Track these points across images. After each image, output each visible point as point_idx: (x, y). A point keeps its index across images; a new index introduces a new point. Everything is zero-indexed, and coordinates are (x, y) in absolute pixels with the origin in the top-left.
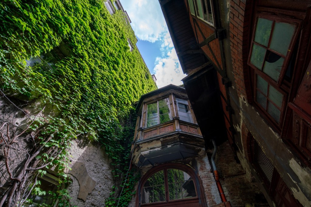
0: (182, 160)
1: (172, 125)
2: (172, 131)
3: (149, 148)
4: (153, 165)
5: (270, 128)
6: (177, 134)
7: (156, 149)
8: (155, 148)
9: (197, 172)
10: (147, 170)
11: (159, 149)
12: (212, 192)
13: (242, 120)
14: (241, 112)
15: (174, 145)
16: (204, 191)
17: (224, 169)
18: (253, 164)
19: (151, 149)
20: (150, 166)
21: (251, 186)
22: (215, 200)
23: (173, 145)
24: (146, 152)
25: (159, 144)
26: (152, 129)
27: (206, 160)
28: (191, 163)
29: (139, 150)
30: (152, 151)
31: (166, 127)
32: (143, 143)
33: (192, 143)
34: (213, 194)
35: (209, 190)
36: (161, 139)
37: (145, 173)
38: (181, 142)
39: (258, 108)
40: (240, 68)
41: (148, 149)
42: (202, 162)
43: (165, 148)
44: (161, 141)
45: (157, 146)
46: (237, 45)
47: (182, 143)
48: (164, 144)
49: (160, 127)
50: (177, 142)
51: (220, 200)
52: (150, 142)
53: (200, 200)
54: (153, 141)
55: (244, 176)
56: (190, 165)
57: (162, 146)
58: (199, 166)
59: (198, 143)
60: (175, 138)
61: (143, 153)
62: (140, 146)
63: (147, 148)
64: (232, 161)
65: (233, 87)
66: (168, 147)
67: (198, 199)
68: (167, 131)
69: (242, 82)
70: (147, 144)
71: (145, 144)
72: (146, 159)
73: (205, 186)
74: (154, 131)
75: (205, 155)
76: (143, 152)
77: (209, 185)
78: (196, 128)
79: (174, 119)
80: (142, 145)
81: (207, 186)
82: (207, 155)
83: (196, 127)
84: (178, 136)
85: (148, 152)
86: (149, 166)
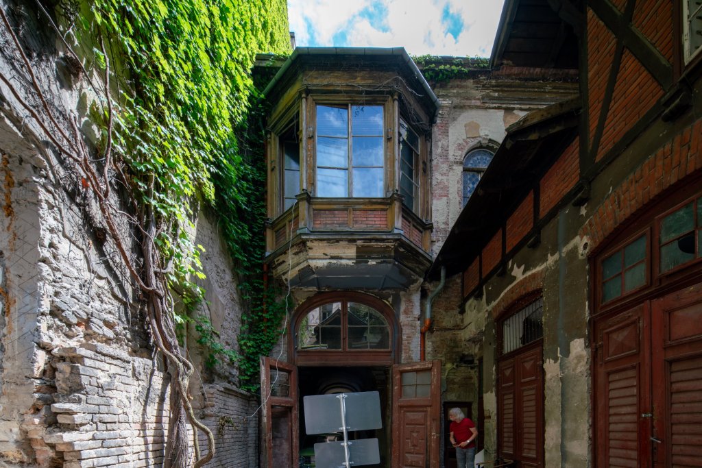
0: (376, 291)
1: (384, 213)
2: (383, 228)
3: (328, 254)
4: (319, 289)
5: (587, 303)
6: (395, 240)
7: (344, 262)
8: (341, 258)
9: (398, 316)
10: (306, 296)
11: (350, 263)
12: (411, 346)
13: (543, 267)
14: (556, 256)
15: (381, 263)
16: (402, 344)
17: (438, 319)
18: (496, 323)
19: (332, 258)
20: (315, 289)
21: (462, 345)
22: (413, 356)
23: (379, 261)
24: (321, 261)
25: (351, 251)
26: (335, 207)
27: (416, 298)
28: (390, 299)
29: (301, 251)
30: (334, 264)
31: (370, 212)
32: (316, 240)
33: (410, 265)
34: (412, 349)
35: (408, 343)
36: (360, 243)
37: (303, 301)
38: (395, 259)
39: (593, 272)
40: (633, 202)
41: (326, 257)
42: (410, 301)
43: (363, 264)
44: (358, 248)
45: (347, 254)
46: (674, 165)
47: (397, 261)
48: (362, 255)
49: (357, 207)
50: (390, 257)
51: (419, 356)
52: (333, 243)
53: (393, 354)
54: (341, 242)
55: (459, 332)
56: (389, 302)
57: (358, 257)
58: (403, 307)
59: (418, 267)
60: (388, 247)
61: (313, 263)
62: (309, 244)
63: (324, 254)
64: (453, 309)
65: (583, 211)
66: (369, 263)
67: (391, 352)
68: (371, 222)
69: (612, 222)
70: (325, 243)
71: (321, 244)
72: (315, 276)
73: (404, 337)
74: (341, 212)
75: (417, 290)
76: (314, 261)
77: (410, 337)
78: (421, 232)
79: (395, 196)
80: (313, 244)
81: (408, 337)
82: (421, 291)
83: (421, 229)
84: (396, 245)
85: (326, 264)
86: (311, 290)
